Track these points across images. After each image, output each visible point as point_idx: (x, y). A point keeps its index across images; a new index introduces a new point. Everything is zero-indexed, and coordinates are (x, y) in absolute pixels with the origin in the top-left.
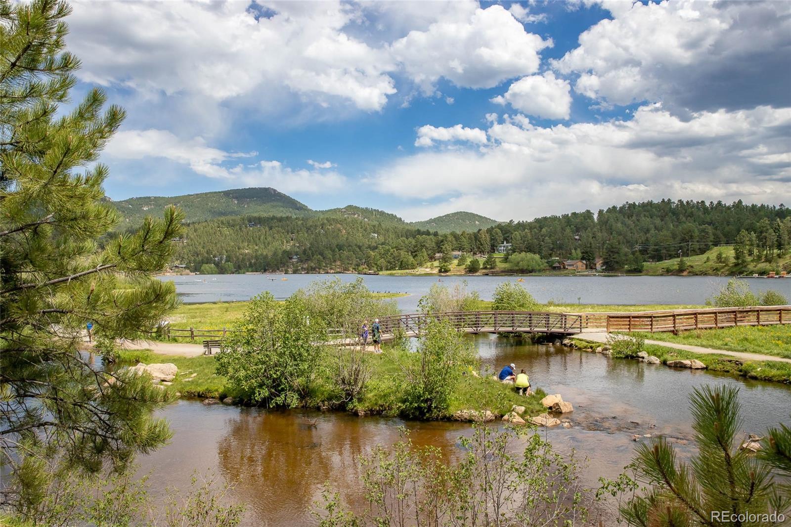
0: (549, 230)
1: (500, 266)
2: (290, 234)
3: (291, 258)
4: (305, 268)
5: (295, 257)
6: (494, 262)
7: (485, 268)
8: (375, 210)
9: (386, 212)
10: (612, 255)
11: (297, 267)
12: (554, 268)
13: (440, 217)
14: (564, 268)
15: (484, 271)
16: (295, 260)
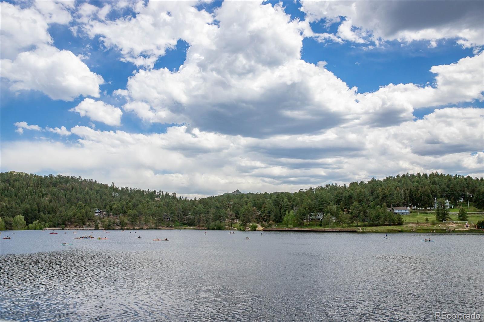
16: (97, 215)
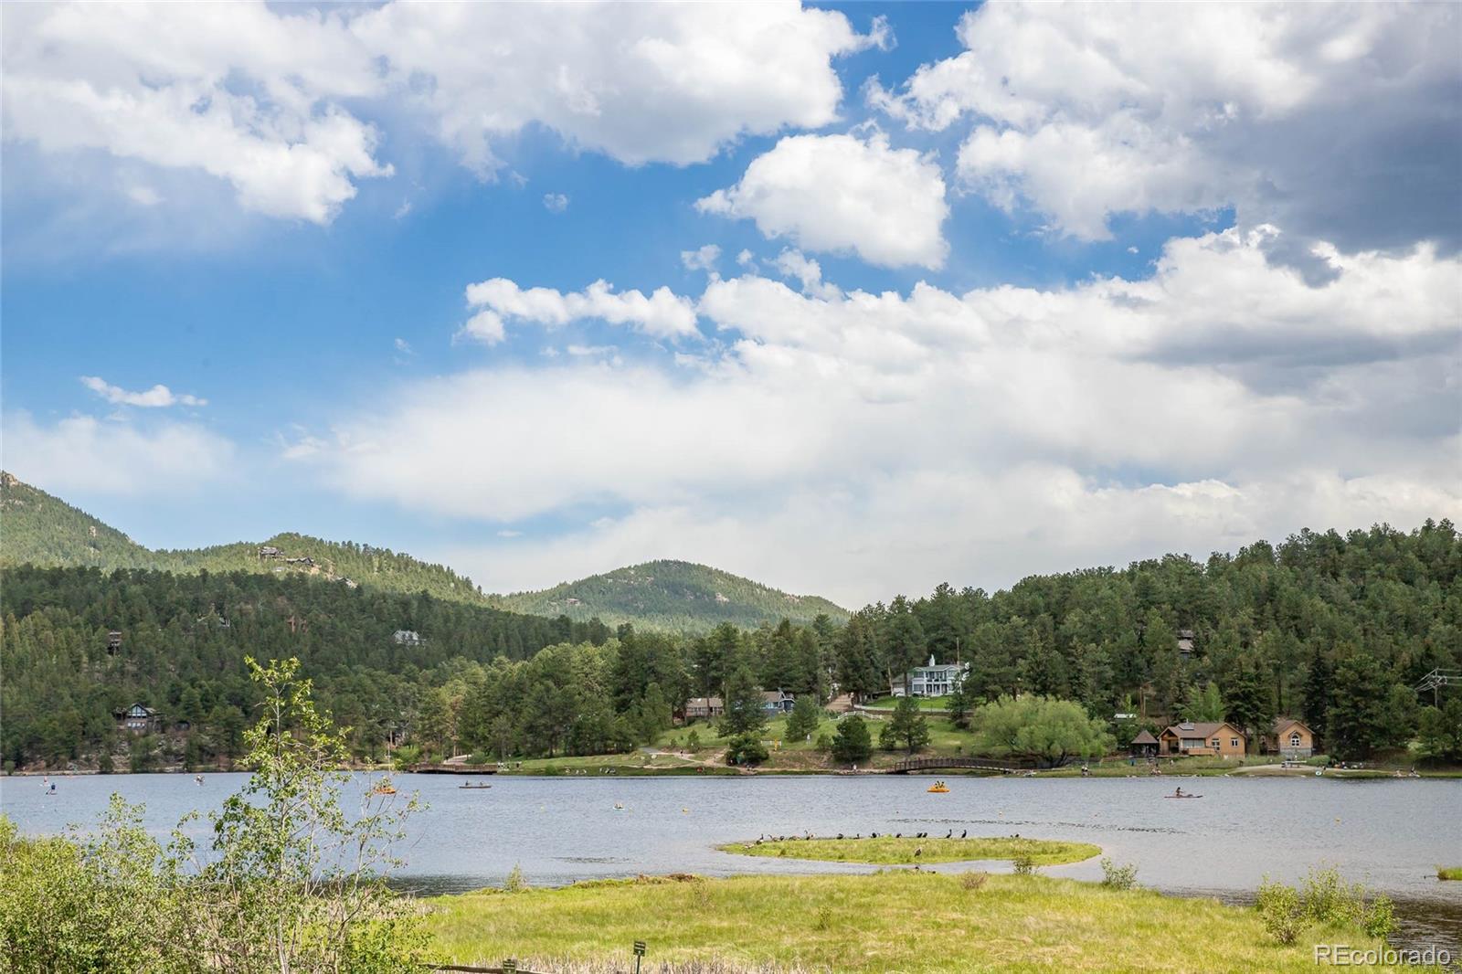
0: (1089, 619)
1: (944, 741)
2: (102, 629)
3: (122, 717)
4: (177, 754)
5: (137, 712)
6: (922, 728)
7: (890, 749)
8: (378, 551)
9: (417, 557)
10: (1361, 705)
11: (148, 747)
12: (1135, 750)
13: (596, 578)
14: (1175, 749)
15: (887, 758)
16: (139, 725)
